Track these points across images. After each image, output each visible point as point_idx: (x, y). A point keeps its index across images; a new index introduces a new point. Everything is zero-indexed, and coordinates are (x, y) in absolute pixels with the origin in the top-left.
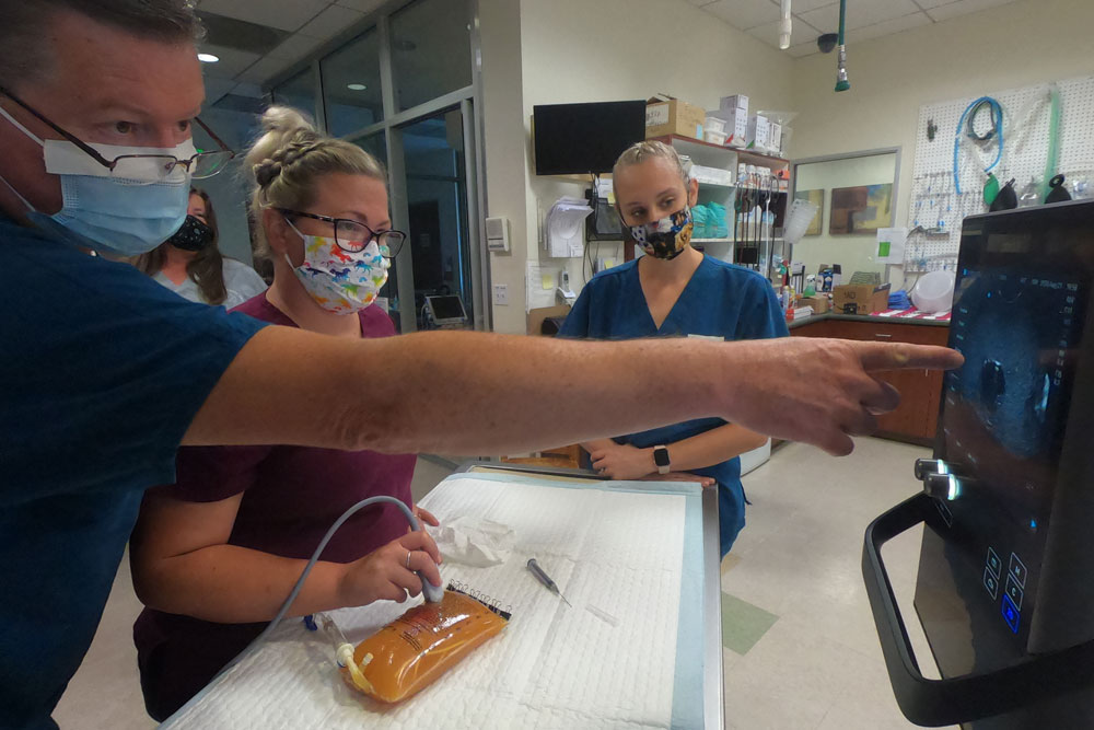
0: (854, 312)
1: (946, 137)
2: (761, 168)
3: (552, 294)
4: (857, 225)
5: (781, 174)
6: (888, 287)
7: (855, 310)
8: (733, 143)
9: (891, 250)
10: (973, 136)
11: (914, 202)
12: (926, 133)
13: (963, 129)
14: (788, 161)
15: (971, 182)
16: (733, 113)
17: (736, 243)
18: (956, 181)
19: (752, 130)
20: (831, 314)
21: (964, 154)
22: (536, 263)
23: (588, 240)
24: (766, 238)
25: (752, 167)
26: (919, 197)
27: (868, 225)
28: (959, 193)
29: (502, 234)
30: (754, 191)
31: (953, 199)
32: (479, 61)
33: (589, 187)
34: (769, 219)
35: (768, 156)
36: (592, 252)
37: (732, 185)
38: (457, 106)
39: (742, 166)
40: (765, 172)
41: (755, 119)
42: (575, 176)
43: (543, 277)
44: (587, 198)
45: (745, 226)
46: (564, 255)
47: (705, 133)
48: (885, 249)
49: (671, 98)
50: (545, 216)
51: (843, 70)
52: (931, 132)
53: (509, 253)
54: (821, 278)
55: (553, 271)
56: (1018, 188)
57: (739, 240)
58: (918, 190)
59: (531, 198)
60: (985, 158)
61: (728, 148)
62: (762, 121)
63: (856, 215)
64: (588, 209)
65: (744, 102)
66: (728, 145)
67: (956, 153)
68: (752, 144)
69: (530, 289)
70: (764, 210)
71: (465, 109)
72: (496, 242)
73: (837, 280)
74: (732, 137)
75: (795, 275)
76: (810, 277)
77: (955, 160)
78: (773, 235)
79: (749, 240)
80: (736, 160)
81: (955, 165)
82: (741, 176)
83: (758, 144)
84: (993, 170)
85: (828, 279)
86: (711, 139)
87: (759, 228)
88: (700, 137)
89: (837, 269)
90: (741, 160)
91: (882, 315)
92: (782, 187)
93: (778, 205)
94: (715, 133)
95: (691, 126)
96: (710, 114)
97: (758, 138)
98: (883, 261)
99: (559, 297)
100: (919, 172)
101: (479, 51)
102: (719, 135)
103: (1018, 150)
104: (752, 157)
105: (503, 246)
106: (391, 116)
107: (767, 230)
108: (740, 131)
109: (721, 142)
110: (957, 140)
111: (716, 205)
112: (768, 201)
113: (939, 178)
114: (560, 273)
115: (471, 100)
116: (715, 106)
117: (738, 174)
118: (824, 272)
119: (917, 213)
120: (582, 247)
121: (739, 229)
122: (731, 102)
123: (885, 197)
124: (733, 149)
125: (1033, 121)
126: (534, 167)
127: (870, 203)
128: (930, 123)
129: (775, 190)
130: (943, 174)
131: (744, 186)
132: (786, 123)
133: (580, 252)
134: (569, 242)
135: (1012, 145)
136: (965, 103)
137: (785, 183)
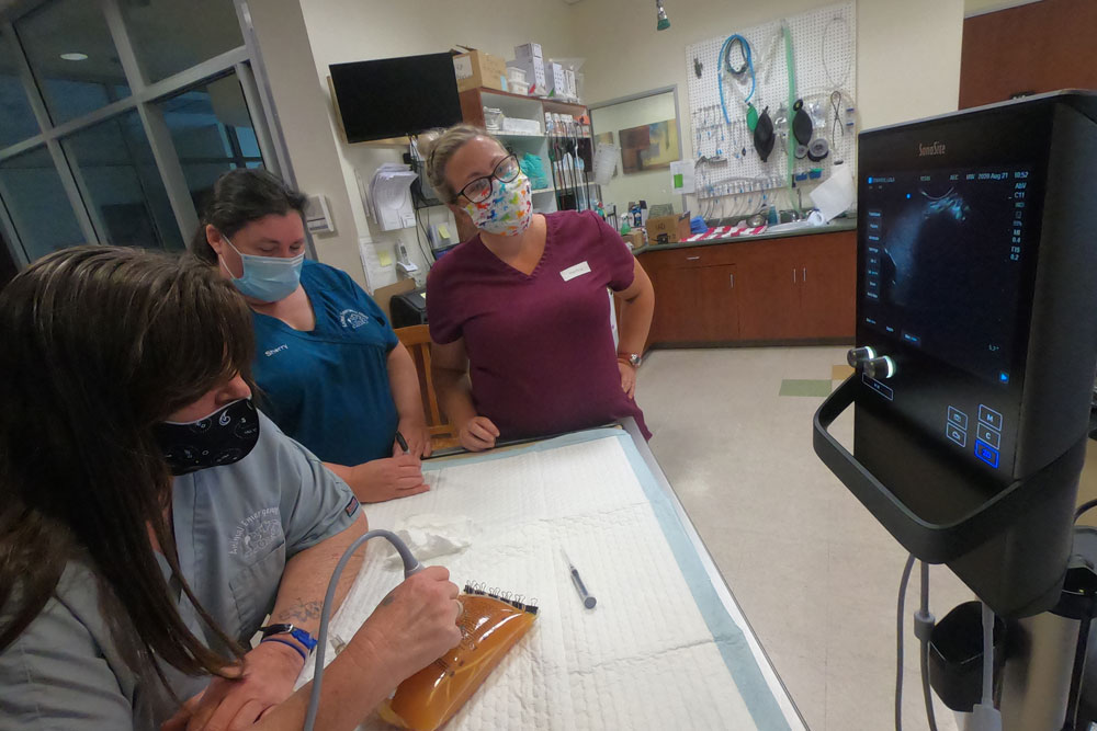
0: (666, 242)
1: (711, 72)
2: (564, 116)
3: (392, 269)
4: (646, 163)
5: (582, 119)
6: (688, 215)
7: (667, 240)
8: (536, 92)
9: (684, 181)
10: (731, 71)
11: (695, 136)
12: (694, 72)
13: (723, 65)
14: (584, 107)
15: (736, 113)
16: (531, 61)
17: (556, 191)
18: (725, 113)
19: (550, 78)
20: (647, 247)
21: (727, 87)
22: (369, 240)
23: (416, 208)
24: (581, 184)
25: (556, 115)
26: (698, 130)
27: (654, 161)
28: (729, 123)
29: (322, 212)
30: (563, 138)
31: (725, 128)
32: (248, 17)
33: (406, 151)
34: (580, 165)
35: (569, 104)
36: (424, 220)
37: (542, 135)
38: (231, 71)
39: (548, 114)
40: (568, 119)
41: (551, 67)
42: (389, 141)
43: (379, 254)
44: (406, 163)
45: (561, 174)
46: (398, 226)
47: (510, 85)
48: (679, 179)
49: (470, 50)
50: (367, 189)
51: (662, 9)
52: (698, 69)
53: (334, 234)
54: (631, 215)
55: (388, 245)
56: (772, 114)
57: (559, 188)
58: (696, 124)
59: (347, 169)
60: (744, 90)
61: (533, 98)
62: (557, 68)
63: (643, 153)
64: (411, 175)
65: (537, 50)
66: (532, 95)
67: (720, 87)
68: (553, 92)
69: (368, 269)
70: (574, 156)
71: (241, 74)
72: (318, 223)
73: (645, 214)
74: (534, 87)
75: (609, 215)
76: (624, 215)
77: (721, 94)
78: (586, 180)
79: (568, 187)
80: (541, 109)
81: (722, 98)
82: (548, 125)
83: (558, 92)
84: (750, 100)
85: (637, 215)
86: (516, 90)
87: (573, 173)
88: (505, 88)
89: (643, 205)
90: (546, 110)
91: (689, 240)
92: (584, 132)
93: (585, 149)
94: (518, 83)
95: (496, 77)
96: (509, 64)
97: (557, 86)
98: (679, 192)
99: (401, 272)
100: (695, 108)
101: (245, 6)
102: (522, 85)
103: (767, 81)
104: (555, 105)
105: (326, 226)
106: (141, 91)
107: (580, 176)
108: (541, 81)
109: (525, 92)
110: (719, 75)
111: (531, 156)
112: (576, 148)
113: (711, 111)
114: (396, 247)
115: (247, 64)
116: (511, 57)
117: (546, 123)
118: (633, 209)
119: (699, 144)
120: (413, 216)
121: (557, 178)
122: (525, 51)
123: (664, 133)
124: (537, 98)
125: (773, 55)
126: (345, 136)
127: (653, 141)
128: (696, 61)
129: (580, 136)
130: (714, 107)
131: (554, 135)
132: (577, 70)
133: (412, 222)
134: (398, 213)
135: (761, 76)
136: (721, 41)
137: (586, 129)
